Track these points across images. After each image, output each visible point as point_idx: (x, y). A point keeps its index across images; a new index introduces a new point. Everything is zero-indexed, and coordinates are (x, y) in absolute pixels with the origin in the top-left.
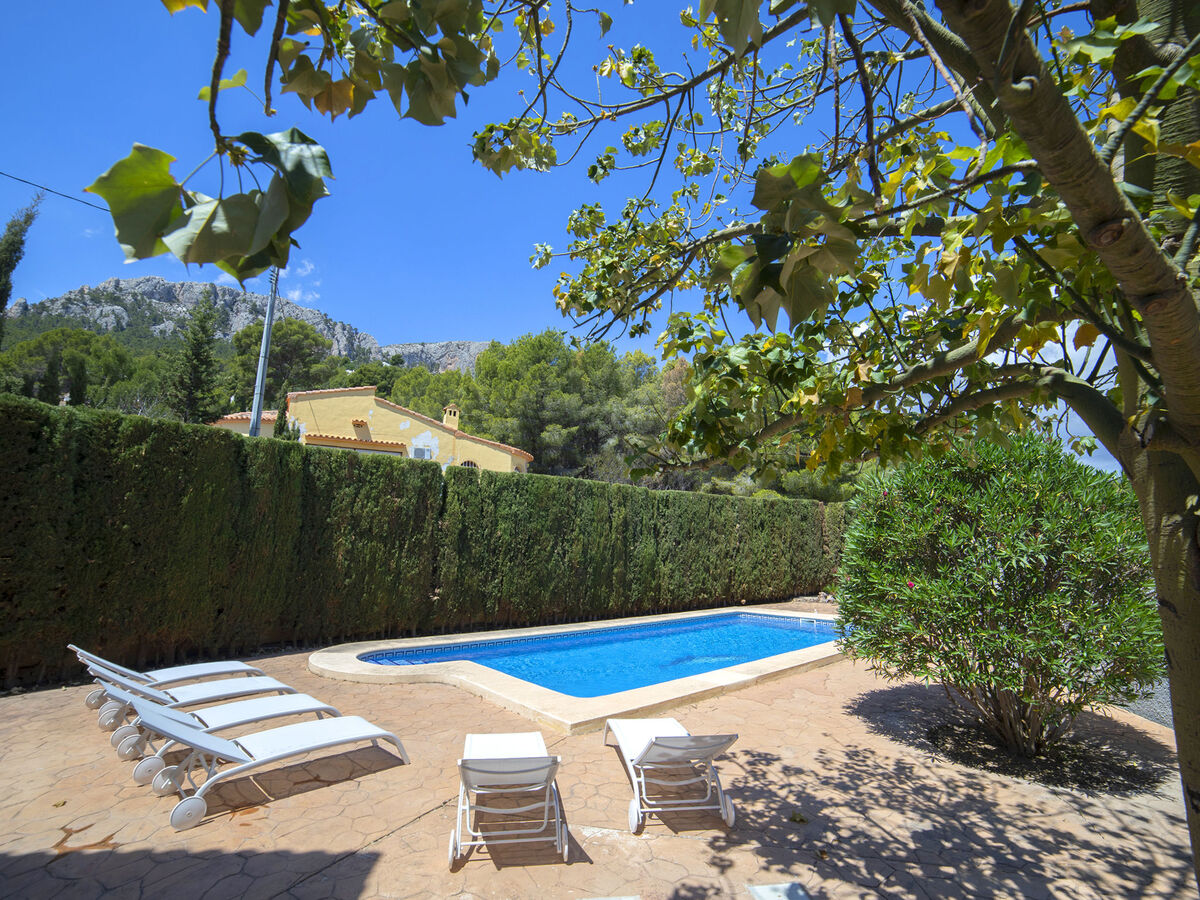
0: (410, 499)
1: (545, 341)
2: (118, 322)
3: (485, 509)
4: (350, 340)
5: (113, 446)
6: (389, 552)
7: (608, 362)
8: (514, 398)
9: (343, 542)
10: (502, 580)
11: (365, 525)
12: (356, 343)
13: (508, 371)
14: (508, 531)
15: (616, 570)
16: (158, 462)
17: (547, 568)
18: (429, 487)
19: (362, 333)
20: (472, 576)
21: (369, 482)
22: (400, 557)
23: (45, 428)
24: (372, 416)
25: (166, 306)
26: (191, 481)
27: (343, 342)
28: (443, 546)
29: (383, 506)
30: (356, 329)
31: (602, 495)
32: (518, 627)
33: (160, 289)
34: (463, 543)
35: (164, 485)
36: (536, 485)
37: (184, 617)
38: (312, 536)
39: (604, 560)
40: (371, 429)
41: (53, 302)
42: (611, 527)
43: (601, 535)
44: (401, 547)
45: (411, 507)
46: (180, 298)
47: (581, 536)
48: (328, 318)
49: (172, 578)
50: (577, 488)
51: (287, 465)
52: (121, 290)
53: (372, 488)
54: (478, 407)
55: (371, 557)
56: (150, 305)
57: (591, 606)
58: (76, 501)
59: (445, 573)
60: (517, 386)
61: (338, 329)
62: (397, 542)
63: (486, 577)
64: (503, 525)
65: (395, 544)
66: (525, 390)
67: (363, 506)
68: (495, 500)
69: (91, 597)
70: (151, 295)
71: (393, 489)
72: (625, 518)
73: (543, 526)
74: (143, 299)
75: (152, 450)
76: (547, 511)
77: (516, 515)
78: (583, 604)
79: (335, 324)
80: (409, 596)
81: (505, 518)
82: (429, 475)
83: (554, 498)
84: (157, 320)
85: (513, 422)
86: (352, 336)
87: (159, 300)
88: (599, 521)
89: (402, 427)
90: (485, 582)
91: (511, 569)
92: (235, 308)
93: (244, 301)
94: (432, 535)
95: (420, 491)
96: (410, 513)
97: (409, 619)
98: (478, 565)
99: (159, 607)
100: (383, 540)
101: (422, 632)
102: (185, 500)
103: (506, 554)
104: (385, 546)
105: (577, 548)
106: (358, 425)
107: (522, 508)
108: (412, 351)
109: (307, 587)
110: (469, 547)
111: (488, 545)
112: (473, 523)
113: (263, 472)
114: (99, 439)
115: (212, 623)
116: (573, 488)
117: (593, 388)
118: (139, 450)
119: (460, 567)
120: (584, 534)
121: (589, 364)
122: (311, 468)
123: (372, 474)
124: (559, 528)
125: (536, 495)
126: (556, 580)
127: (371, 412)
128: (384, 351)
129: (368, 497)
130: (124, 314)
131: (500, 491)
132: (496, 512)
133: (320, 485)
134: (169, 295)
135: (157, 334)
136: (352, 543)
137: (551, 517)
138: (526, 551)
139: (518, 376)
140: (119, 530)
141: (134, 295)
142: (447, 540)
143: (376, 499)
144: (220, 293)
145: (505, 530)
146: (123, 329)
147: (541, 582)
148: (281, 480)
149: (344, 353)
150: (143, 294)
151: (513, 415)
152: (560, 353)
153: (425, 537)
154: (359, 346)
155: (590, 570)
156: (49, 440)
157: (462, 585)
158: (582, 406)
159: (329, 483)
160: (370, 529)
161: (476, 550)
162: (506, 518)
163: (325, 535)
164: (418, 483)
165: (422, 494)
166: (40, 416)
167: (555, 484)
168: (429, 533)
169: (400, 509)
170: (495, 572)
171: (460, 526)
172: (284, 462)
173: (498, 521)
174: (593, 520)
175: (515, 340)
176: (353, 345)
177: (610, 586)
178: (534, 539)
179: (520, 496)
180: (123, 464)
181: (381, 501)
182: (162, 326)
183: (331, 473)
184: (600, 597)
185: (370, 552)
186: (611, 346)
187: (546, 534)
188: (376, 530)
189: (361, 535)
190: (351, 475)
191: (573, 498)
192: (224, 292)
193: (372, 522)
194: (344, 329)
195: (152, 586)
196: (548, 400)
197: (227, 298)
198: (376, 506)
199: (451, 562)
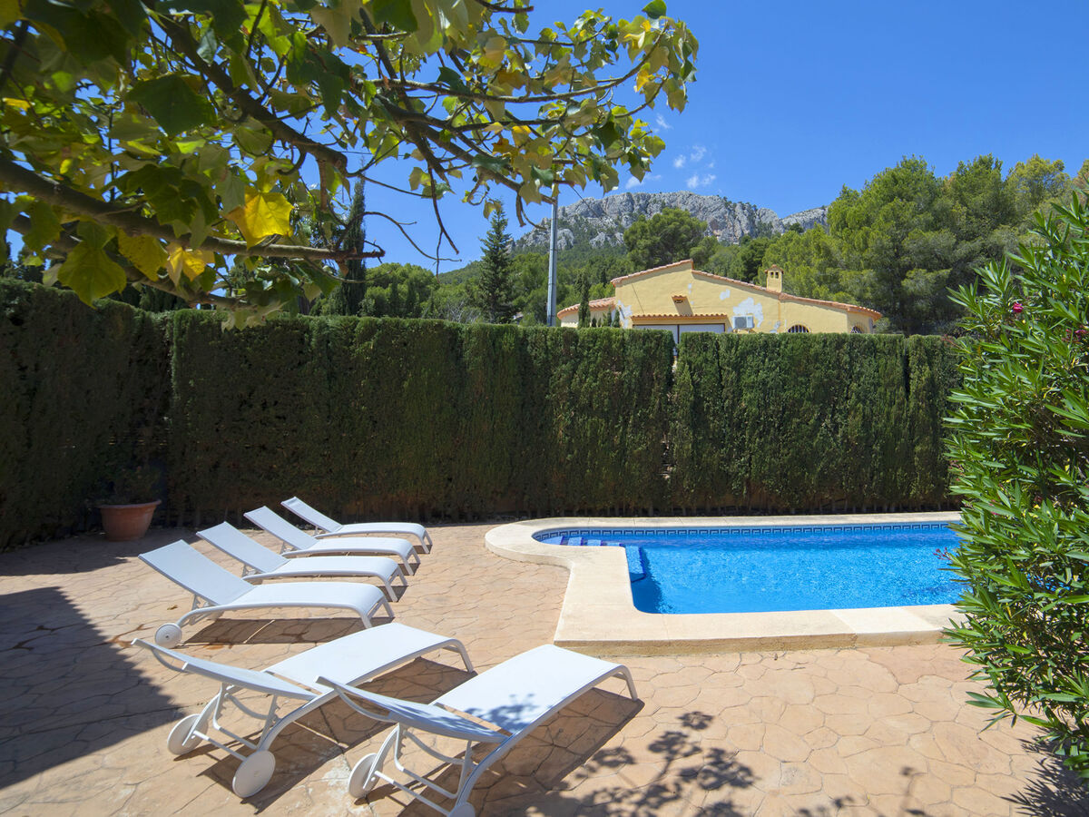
0: (632, 372)
1: (900, 175)
2: (568, 242)
3: (724, 377)
4: (751, 217)
5: (352, 343)
6: (613, 427)
7: (989, 183)
8: (866, 246)
9: (563, 418)
10: (750, 458)
11: (584, 400)
12: (757, 220)
13: (857, 219)
14: (756, 402)
15: (918, 449)
16: (383, 354)
17: (811, 446)
18: (654, 357)
19: (761, 208)
20: (711, 453)
21: (587, 357)
22: (625, 433)
23: (306, 335)
24: (692, 290)
25: (597, 221)
26: (410, 368)
27: (745, 221)
28: (674, 420)
29: (602, 380)
30: (755, 206)
31: (891, 352)
32: (779, 515)
33: (592, 206)
34: (697, 416)
35: (389, 373)
36: (790, 346)
37: (415, 483)
38: (534, 413)
39: (897, 435)
40: (691, 303)
41: (528, 235)
42: (908, 391)
43: (891, 403)
44: (626, 422)
45: (634, 381)
46: (607, 211)
47: (860, 405)
48: (728, 200)
49: (402, 451)
50: (851, 345)
51: (500, 347)
52: (567, 215)
53: (590, 363)
54: (834, 264)
55: (592, 433)
56: (587, 222)
57: (881, 494)
58: (330, 388)
59: (678, 450)
60: (867, 233)
61: (738, 209)
62: (621, 418)
63: (730, 455)
64: (748, 396)
65: (618, 419)
66: (879, 236)
67: (582, 382)
68: (737, 367)
69: (347, 462)
70: (586, 214)
71: (614, 363)
72: (931, 380)
73: (802, 395)
74: (581, 218)
75: (378, 344)
76: (808, 376)
77: (764, 383)
78: (868, 490)
79: (735, 205)
80: (637, 473)
81: (751, 387)
82: (653, 345)
83: (817, 360)
84: (593, 234)
85: (868, 275)
86: (752, 213)
87: (592, 217)
88: (887, 386)
89: (722, 297)
90: (728, 460)
91: (761, 447)
92: (648, 210)
93: (655, 202)
94: (660, 409)
95: (643, 362)
96: (633, 387)
97: (640, 497)
98: (718, 441)
99: (395, 473)
100: (605, 416)
101: (658, 512)
102: (406, 384)
103: (754, 428)
104: (607, 421)
105: (855, 421)
106: (679, 301)
107: (772, 374)
108: (813, 217)
109: (531, 461)
110: (707, 421)
111: (731, 418)
112: (710, 394)
113: (477, 355)
114: (341, 339)
115: (443, 490)
116: (845, 346)
117: (973, 219)
118: (369, 345)
119: (695, 443)
120: (864, 402)
121: (965, 190)
122: (529, 347)
123: (589, 349)
124: (828, 396)
125: (789, 357)
126: (825, 460)
127: (690, 286)
128: (785, 223)
129: (586, 373)
130: (571, 235)
131: (743, 356)
132: (738, 381)
133: (537, 364)
134: (599, 211)
135: (594, 245)
136: (572, 419)
137: (813, 383)
138: (780, 425)
139: (868, 222)
140: (359, 410)
141: (576, 217)
142: (678, 414)
143: (595, 374)
144: (635, 199)
145: (750, 402)
146: (571, 247)
147: (804, 462)
148: (495, 362)
149: (746, 232)
150: (582, 214)
151: (868, 266)
152: (921, 184)
153: (651, 411)
154: (760, 223)
155: (877, 448)
156: (309, 345)
157: (699, 464)
158: (957, 243)
159: (546, 361)
160: (591, 405)
161: (714, 424)
162: (753, 387)
163: (545, 411)
164: (640, 353)
165: (645, 365)
166: (303, 327)
167: (818, 343)
168: (656, 407)
169: (622, 383)
170: (741, 449)
171: (692, 398)
172: (497, 344)
173: (742, 390)
174: (879, 385)
175: (870, 181)
176: (754, 222)
177: (910, 468)
178: (789, 411)
179: (770, 360)
180: (358, 358)
181: (600, 375)
182: (596, 239)
183: (547, 351)
184: (895, 481)
185: (591, 428)
186: (994, 161)
187: (807, 404)
188: (595, 406)
189: (582, 410)
190: (568, 351)
191: (846, 358)
192: (638, 198)
193: (591, 398)
194: (744, 209)
195: (388, 456)
196: (907, 244)
197: (641, 202)
198: (595, 381)
199: (684, 438)
